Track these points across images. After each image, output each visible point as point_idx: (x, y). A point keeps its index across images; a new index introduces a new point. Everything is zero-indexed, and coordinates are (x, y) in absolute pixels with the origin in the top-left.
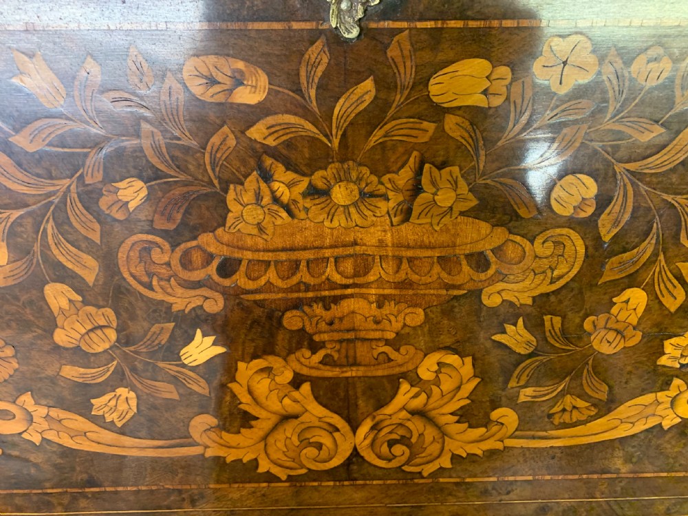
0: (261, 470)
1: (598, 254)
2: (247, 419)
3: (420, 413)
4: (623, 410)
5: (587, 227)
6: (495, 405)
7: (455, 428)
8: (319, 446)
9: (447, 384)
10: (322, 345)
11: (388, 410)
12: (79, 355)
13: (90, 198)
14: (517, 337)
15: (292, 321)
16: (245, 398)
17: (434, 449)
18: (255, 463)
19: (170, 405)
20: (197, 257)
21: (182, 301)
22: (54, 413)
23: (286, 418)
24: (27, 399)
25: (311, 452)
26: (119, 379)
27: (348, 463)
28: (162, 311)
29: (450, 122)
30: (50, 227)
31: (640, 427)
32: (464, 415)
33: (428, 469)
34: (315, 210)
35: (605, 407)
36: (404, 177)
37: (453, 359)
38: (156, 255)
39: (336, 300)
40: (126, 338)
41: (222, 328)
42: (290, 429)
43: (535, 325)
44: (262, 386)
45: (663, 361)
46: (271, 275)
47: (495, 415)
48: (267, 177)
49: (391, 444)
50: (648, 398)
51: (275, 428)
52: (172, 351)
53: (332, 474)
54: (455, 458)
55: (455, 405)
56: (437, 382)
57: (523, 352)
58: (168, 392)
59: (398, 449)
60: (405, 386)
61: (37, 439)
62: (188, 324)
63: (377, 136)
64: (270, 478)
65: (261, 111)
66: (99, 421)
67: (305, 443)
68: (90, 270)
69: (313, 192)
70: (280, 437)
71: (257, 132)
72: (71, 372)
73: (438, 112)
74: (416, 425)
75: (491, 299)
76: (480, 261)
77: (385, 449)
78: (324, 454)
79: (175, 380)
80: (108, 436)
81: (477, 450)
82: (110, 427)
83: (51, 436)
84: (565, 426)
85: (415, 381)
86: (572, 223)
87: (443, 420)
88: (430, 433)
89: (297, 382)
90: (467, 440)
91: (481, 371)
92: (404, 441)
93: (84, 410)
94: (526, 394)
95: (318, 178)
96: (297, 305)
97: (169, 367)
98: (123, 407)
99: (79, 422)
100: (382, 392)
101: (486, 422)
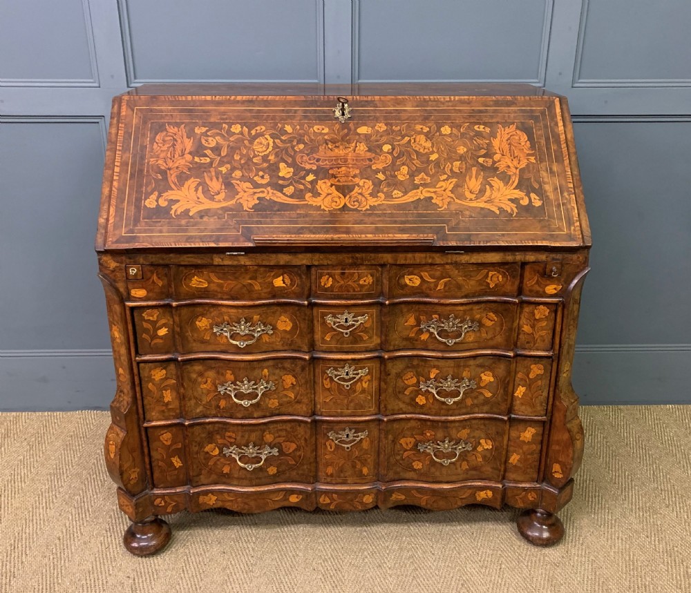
0: (322, 208)
1: (395, 159)
2: (319, 194)
3: (361, 194)
4: (410, 194)
5: (391, 153)
6: (378, 192)
7: (369, 198)
8: (336, 202)
9: (366, 187)
10: (337, 177)
11: (353, 193)
12: (283, 178)
13: (293, 147)
14: (381, 176)
15: (331, 172)
16: (319, 189)
17: (365, 203)
18: (320, 206)
19: (301, 190)
20: (312, 159)
21: (308, 167)
22: (275, 192)
23: (328, 194)
24: (269, 188)
25: (335, 203)
26: (291, 184)
27: (343, 207)
28: (304, 169)
29: (361, 136)
30: (284, 152)
31: (415, 198)
32: (371, 195)
33: (364, 209)
34: (336, 150)
35: (405, 193)
36: (354, 144)
37: (367, 181)
38: (304, 158)
39: (341, 167)
40: (294, 174)
41: (315, 173)
42: (329, 197)
43: (384, 173)
44: (323, 186)
45: (415, 182)
46: (327, 162)
47: (378, 195)
48: (327, 144)
49: (354, 202)
50: (415, 191)
51: (325, 197)
52: (304, 178)
53: (339, 209)
54: (370, 206)
55: (369, 192)
56: (364, 186)
57: (383, 179)
58: (302, 187)
59: (356, 203)
60: (356, 187)
61: (268, 199)
62: (309, 172)
63: (348, 138)
64: (324, 210)
65: (326, 134)
66: (284, 194)
67: (333, 201)
68: (290, 160)
69: (336, 147)
70: (327, 199)
71: (326, 137)
72: (280, 182)
73: (359, 134)
74: (360, 197)
75: (374, 167)
76: (370, 160)
77: (352, 203)
78: (337, 204)
79: (304, 185)
80: (286, 198)
81: (376, 204)
82: (287, 196)
83: (272, 198)
84: (396, 198)
85: (359, 186)
86: (388, 153)
87: (366, 196)
88: (363, 199)
89: (332, 185)
90: (373, 202)
91: (373, 184)
92: (357, 201)
93: (281, 191)
94: (385, 190)
95: (337, 145)
96: (331, 168)
97: (303, 181)
98: (290, 190)
99: (279, 194)
100: (351, 189)
101: (377, 197)
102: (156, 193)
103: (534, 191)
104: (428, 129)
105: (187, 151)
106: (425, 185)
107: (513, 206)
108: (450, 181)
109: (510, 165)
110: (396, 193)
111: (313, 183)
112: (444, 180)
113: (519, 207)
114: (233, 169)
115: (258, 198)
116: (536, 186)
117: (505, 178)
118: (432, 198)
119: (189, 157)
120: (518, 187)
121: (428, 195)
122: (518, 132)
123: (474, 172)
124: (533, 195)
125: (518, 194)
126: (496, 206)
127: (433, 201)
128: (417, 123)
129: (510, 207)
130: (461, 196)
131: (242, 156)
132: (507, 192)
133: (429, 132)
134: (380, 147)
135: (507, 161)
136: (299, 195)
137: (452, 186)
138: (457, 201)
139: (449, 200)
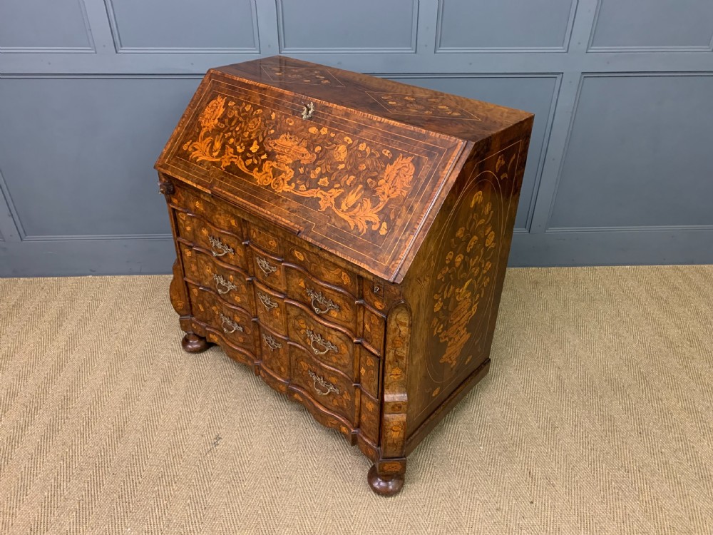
0: (257, 181)
1: (317, 160)
2: (262, 171)
3: (283, 179)
4: (310, 191)
5: (318, 154)
6: (293, 182)
7: (286, 184)
8: (267, 180)
10: (278, 162)
11: (279, 177)
12: (251, 152)
13: (268, 131)
14: (301, 170)
15: (277, 156)
16: (264, 167)
17: (281, 187)
19: (255, 164)
20: (273, 143)
21: (267, 148)
22: (241, 160)
23: (266, 173)
24: (240, 157)
26: (252, 158)
27: (269, 185)
28: (264, 149)
29: (309, 134)
30: (261, 133)
31: (311, 196)
32: (288, 182)
33: (278, 192)
34: (289, 141)
35: (308, 189)
37: (292, 171)
38: (269, 141)
39: (284, 155)
40: (257, 152)
41: (269, 154)
42: (266, 175)
43: (305, 168)
44: (267, 166)
45: (318, 183)
46: (279, 148)
47: (292, 184)
48: (287, 134)
49: (276, 184)
50: (314, 190)
51: (264, 174)
52: (261, 156)
53: (265, 186)
54: (283, 191)
55: (288, 180)
56: (288, 174)
57: (301, 173)
58: (256, 162)
60: (284, 174)
61: (236, 164)
62: (266, 152)
63: (301, 133)
64: (257, 183)
65: (290, 126)
66: (245, 164)
68: (261, 140)
69: (290, 138)
70: (263, 176)
71: (289, 128)
72: (248, 154)
74: (281, 181)
75: (302, 162)
76: (303, 155)
78: (267, 182)
79: (258, 160)
80: (244, 167)
81: (287, 190)
83: (238, 164)
84: (300, 191)
85: (286, 173)
86: (316, 153)
87: (285, 182)
88: (282, 184)
89: (272, 167)
90: (286, 188)
91: (294, 174)
92: (278, 184)
93: (245, 161)
94: (298, 182)
95: (292, 136)
96: (279, 154)
97: (259, 158)
98: (249, 162)
99: (243, 163)
100: (280, 173)
101: (290, 185)
102: (191, 141)
103: (388, 221)
104: (351, 142)
105: (218, 117)
106: (323, 188)
107: (366, 227)
108: (340, 190)
109: (386, 192)
110: (303, 187)
111: (264, 161)
112: (335, 188)
113: (369, 229)
114: (232, 136)
115: (232, 162)
116: (392, 217)
117: (375, 202)
118: (319, 199)
119: (216, 121)
120: (378, 213)
121: (319, 196)
122: (411, 165)
123: (359, 188)
124: (384, 224)
125: (375, 218)
126: (354, 222)
127: (320, 202)
128: (348, 135)
129: (363, 227)
130: (338, 205)
131: (240, 128)
132: (370, 214)
133: (351, 145)
134: (315, 146)
135: (386, 188)
136: (251, 168)
137: (338, 195)
138: (333, 208)
139: (329, 205)
